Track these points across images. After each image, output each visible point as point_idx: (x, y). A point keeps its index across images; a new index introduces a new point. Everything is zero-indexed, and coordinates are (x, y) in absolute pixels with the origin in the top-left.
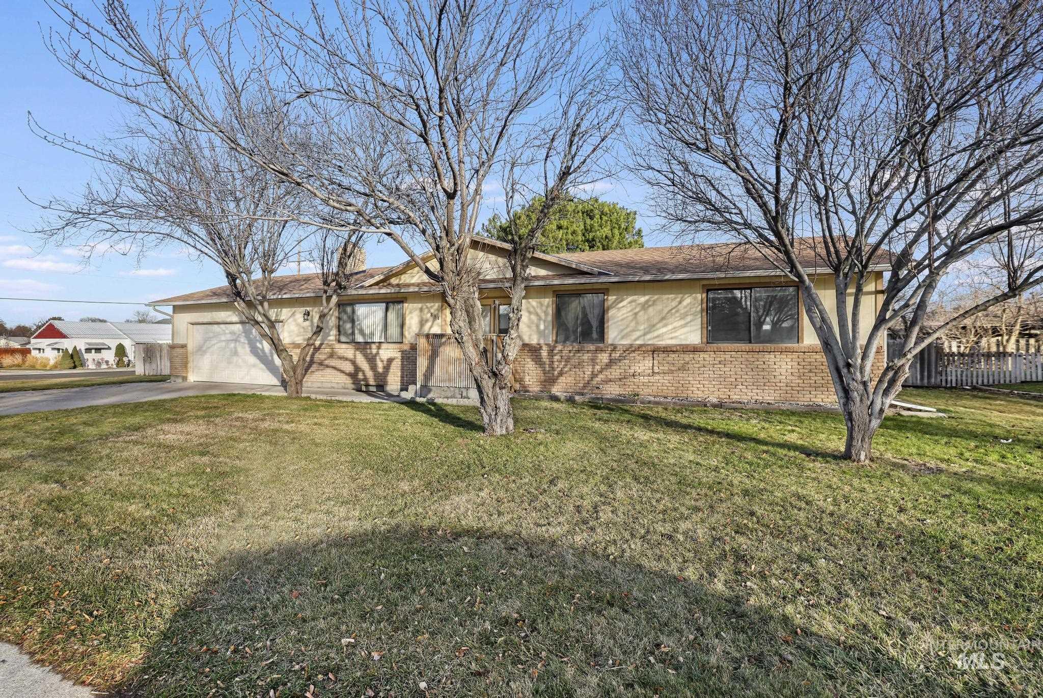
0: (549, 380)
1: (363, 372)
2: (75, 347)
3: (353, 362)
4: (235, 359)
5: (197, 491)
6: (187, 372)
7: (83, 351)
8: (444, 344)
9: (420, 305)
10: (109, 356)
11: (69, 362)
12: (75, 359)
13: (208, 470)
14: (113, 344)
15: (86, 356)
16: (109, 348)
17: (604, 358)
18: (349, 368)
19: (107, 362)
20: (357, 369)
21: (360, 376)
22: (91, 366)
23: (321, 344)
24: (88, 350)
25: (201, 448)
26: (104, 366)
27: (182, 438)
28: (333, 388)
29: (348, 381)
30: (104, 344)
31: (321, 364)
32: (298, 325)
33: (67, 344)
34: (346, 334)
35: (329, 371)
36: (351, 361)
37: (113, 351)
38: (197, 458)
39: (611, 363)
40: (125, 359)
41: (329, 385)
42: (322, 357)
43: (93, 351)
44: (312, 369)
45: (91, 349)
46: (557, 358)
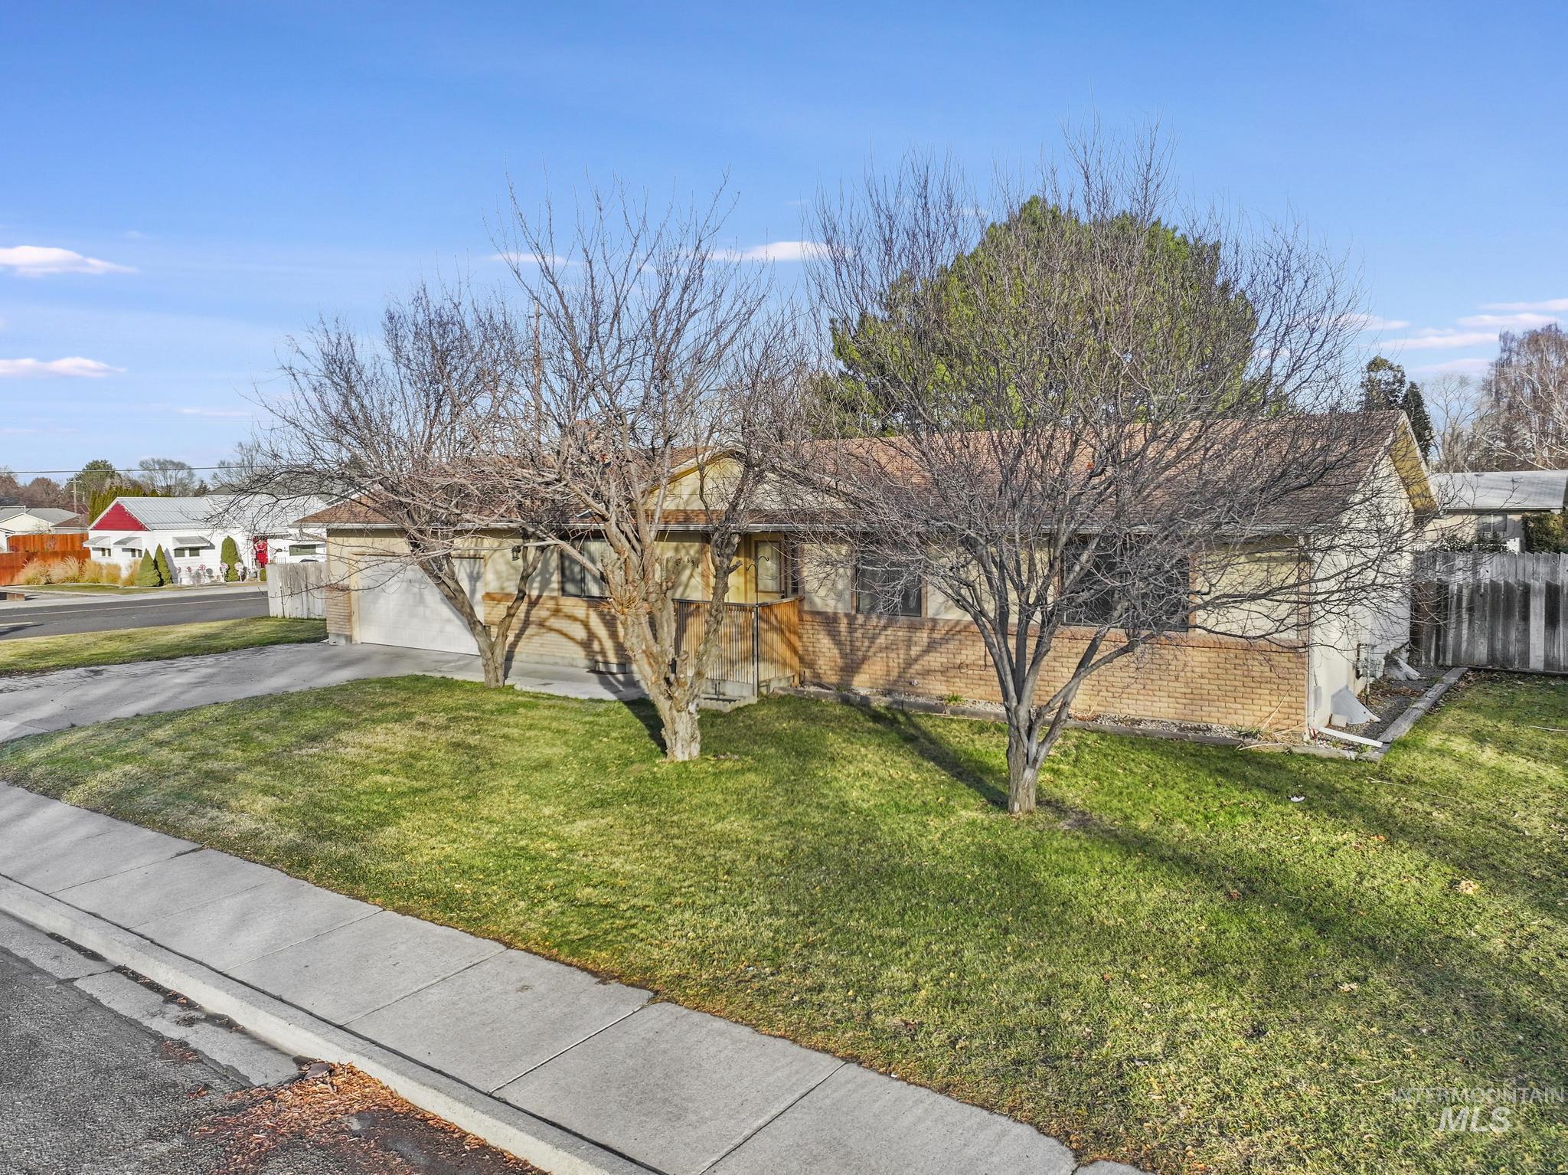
0: (851, 666)
1: (600, 641)
2: (159, 547)
3: (586, 625)
4: (421, 610)
5: (381, 808)
6: (351, 628)
7: (172, 554)
8: (691, 614)
9: (675, 544)
10: (212, 559)
11: (151, 576)
12: (161, 568)
13: (389, 790)
14: (218, 539)
15: (178, 562)
16: (212, 547)
17: (923, 637)
18: (580, 633)
19: (210, 571)
20: (592, 635)
21: (596, 646)
22: (186, 580)
23: (539, 597)
24: (179, 552)
25: (381, 766)
26: (206, 580)
27: (363, 752)
28: (556, 664)
29: (579, 655)
30: (202, 539)
31: (541, 624)
32: (508, 563)
33: (147, 541)
34: (573, 581)
35: (553, 635)
36: (582, 621)
37: (218, 551)
38: (379, 777)
39: (931, 647)
40: (239, 567)
41: (552, 660)
42: (544, 614)
43: (187, 552)
44: (528, 632)
45: (183, 549)
46: (858, 634)
